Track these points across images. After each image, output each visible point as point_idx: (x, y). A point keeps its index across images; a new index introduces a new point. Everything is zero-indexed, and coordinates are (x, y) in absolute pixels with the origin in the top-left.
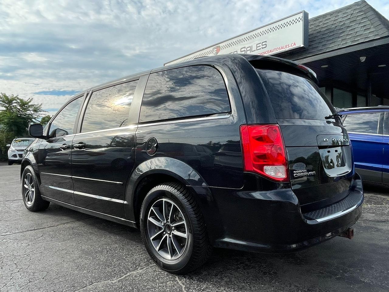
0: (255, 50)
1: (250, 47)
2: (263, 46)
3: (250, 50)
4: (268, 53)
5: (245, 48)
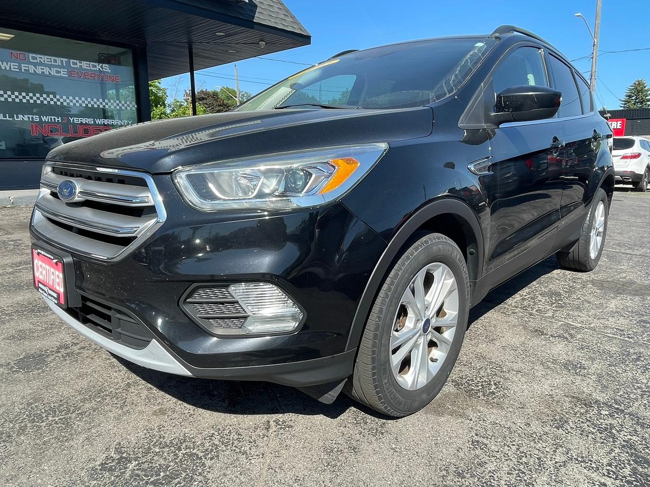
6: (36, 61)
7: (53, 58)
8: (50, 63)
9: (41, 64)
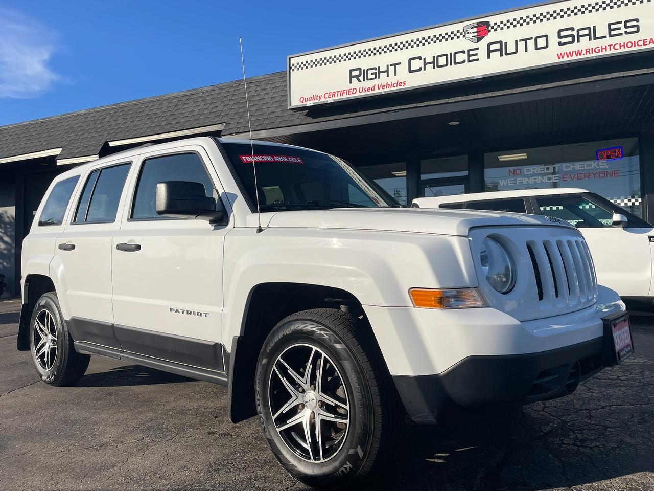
0: (605, 37)
1: (589, 28)
2: (629, 30)
3: (589, 35)
4: (644, 45)
5: (572, 29)
6: (530, 173)
7: (546, 167)
8: (543, 172)
9: (534, 175)
